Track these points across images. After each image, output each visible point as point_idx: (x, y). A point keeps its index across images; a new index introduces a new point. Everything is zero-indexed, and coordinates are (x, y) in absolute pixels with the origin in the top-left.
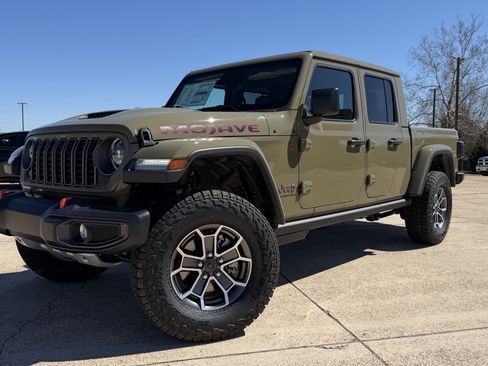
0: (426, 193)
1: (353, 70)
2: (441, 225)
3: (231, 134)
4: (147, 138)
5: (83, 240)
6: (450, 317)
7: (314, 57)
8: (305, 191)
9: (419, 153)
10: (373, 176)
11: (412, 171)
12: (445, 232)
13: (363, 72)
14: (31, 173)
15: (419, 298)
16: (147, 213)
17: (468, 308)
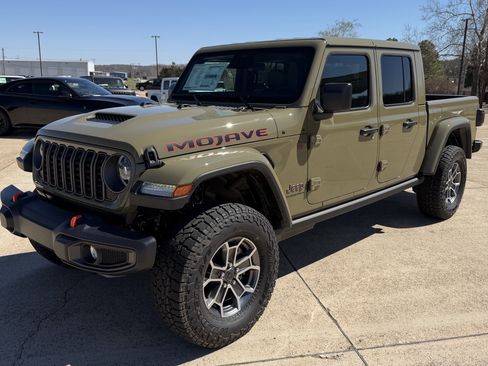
0: (440, 170)
1: (370, 52)
2: (453, 200)
3: (239, 142)
4: (153, 158)
5: (93, 260)
6: (447, 320)
7: (328, 46)
8: (313, 188)
9: (436, 129)
10: (384, 162)
11: (426, 149)
12: (457, 207)
13: (380, 53)
14: (42, 172)
15: (420, 293)
16: (154, 240)
17: (466, 308)
